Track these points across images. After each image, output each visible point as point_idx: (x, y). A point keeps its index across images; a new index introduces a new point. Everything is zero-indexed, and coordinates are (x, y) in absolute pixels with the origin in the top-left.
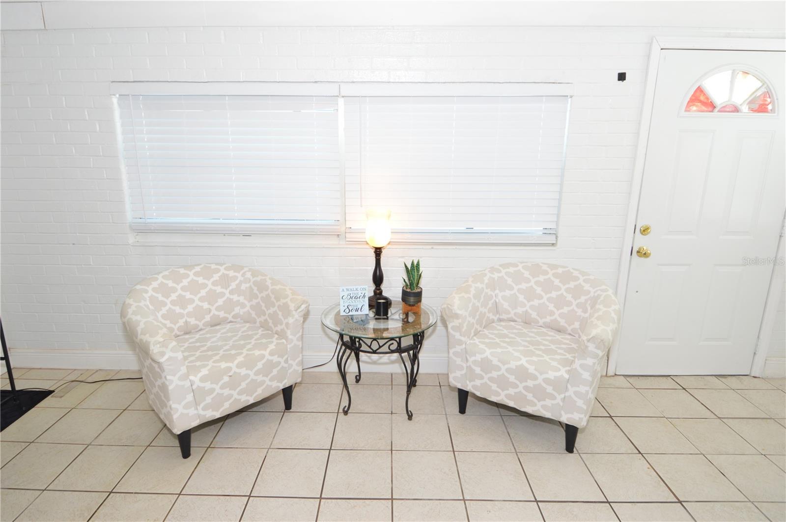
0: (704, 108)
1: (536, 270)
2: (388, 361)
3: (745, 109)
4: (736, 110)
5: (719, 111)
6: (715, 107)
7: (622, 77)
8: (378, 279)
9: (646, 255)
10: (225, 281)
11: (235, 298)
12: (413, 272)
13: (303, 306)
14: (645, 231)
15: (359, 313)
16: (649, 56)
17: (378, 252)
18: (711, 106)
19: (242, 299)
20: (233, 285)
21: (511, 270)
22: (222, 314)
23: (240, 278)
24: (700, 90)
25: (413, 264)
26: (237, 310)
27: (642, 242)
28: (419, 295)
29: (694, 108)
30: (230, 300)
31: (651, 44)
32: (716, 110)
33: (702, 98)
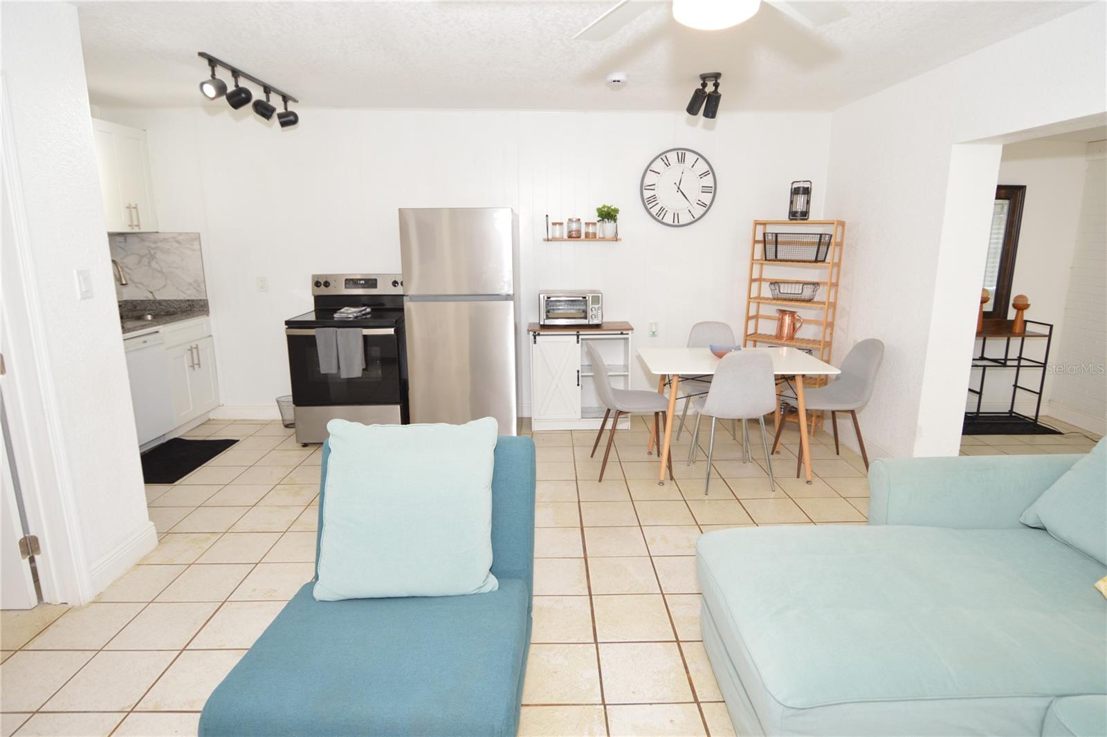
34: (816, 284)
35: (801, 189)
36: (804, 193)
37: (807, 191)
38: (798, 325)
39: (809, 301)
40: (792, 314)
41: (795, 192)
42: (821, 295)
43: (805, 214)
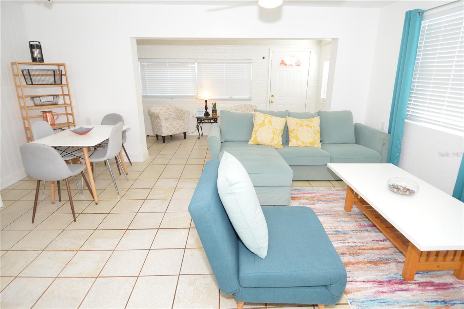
0: (284, 65)
1: (245, 106)
2: (208, 122)
3: (294, 65)
4: (292, 66)
5: (288, 66)
6: (287, 65)
7: (264, 58)
8: (206, 108)
9: (273, 102)
10: (168, 109)
11: (171, 113)
12: (214, 105)
13: (188, 113)
14: (273, 96)
15: (202, 115)
16: (269, 53)
17: (206, 101)
18: (286, 65)
19: (172, 113)
20: (170, 110)
21: (239, 106)
22: (168, 117)
23: (172, 108)
24: (283, 61)
25: (214, 103)
26: (171, 116)
27: (272, 99)
28: (216, 111)
29: (282, 65)
30: (170, 114)
31: (270, 50)
32: (287, 66)
33: (284, 63)
34: (57, 96)
35: (35, 46)
36: (37, 48)
37: (39, 47)
38: (55, 118)
39: (56, 104)
40: (50, 112)
41: (32, 47)
42: (61, 101)
43: (42, 60)
